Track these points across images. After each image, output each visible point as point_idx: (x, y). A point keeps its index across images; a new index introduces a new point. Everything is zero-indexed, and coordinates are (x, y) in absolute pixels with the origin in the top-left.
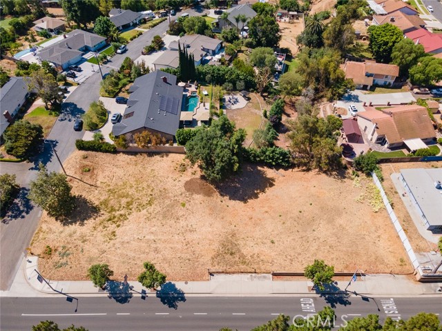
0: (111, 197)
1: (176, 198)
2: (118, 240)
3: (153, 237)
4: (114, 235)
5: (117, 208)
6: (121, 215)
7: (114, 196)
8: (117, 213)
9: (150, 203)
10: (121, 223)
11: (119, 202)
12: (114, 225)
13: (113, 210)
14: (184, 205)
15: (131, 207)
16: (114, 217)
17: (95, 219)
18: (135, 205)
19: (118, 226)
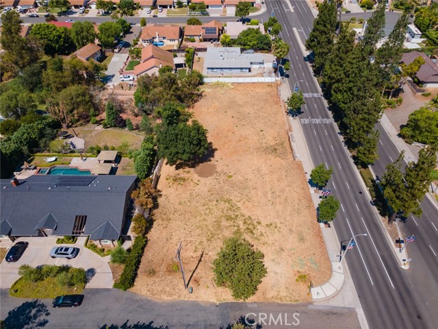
0: (220, 236)
1: (221, 182)
2: (276, 220)
3: (270, 195)
4: (271, 225)
5: (236, 228)
6: (245, 223)
7: (218, 234)
8: (242, 227)
9: (229, 201)
10: (255, 222)
11: (227, 227)
12: (259, 227)
13: (238, 232)
14: (231, 176)
15: (233, 216)
16: (248, 229)
17: (253, 246)
18: (230, 213)
19: (259, 223)
